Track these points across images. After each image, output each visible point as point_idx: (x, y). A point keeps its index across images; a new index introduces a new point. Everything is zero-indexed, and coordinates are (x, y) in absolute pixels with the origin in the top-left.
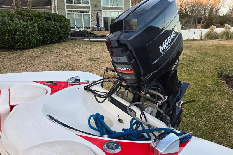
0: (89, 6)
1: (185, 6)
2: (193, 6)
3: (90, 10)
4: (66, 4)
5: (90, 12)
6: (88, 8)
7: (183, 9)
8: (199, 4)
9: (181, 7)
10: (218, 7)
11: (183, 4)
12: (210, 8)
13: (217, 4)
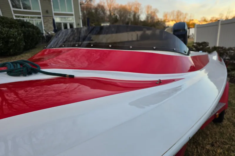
0: (40, 12)
2: (120, 11)
3: (41, 16)
4: (12, 9)
5: (42, 17)
6: (39, 14)
7: (112, 14)
9: (110, 12)
10: (139, 14)
11: (111, 9)
12: (133, 13)
13: (137, 11)
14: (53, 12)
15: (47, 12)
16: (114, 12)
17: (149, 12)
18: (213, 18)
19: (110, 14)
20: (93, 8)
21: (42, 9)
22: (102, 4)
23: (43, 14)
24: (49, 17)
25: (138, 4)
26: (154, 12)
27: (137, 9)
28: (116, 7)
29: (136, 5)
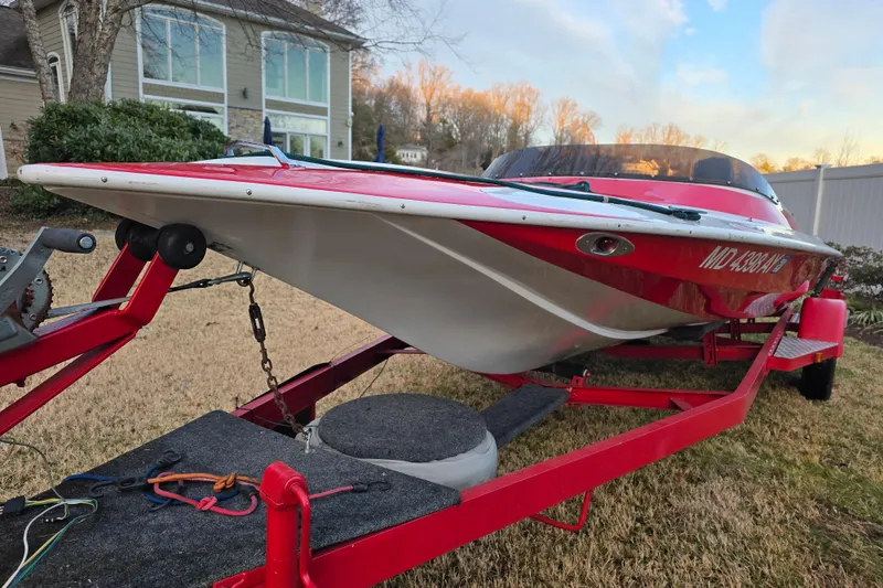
0: (223, 94)
1: (440, 108)
2: (463, 112)
3: (224, 106)
4: (142, 79)
5: (225, 111)
6: (218, 97)
7: (435, 119)
8: (478, 108)
9: (429, 110)
10: (529, 126)
11: (433, 103)
12: (509, 123)
13: (524, 116)
14: (265, 96)
15: (245, 94)
16: (444, 112)
17: (567, 124)
18: (795, 161)
19: (429, 118)
20: (371, 95)
21: (228, 84)
22: (404, 82)
23: (228, 101)
24: (250, 112)
25: (530, 91)
26: (585, 125)
27: (524, 107)
28: (451, 95)
29: (523, 96)
